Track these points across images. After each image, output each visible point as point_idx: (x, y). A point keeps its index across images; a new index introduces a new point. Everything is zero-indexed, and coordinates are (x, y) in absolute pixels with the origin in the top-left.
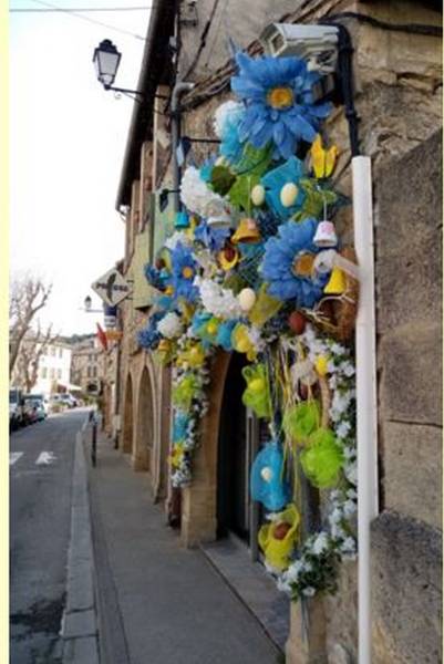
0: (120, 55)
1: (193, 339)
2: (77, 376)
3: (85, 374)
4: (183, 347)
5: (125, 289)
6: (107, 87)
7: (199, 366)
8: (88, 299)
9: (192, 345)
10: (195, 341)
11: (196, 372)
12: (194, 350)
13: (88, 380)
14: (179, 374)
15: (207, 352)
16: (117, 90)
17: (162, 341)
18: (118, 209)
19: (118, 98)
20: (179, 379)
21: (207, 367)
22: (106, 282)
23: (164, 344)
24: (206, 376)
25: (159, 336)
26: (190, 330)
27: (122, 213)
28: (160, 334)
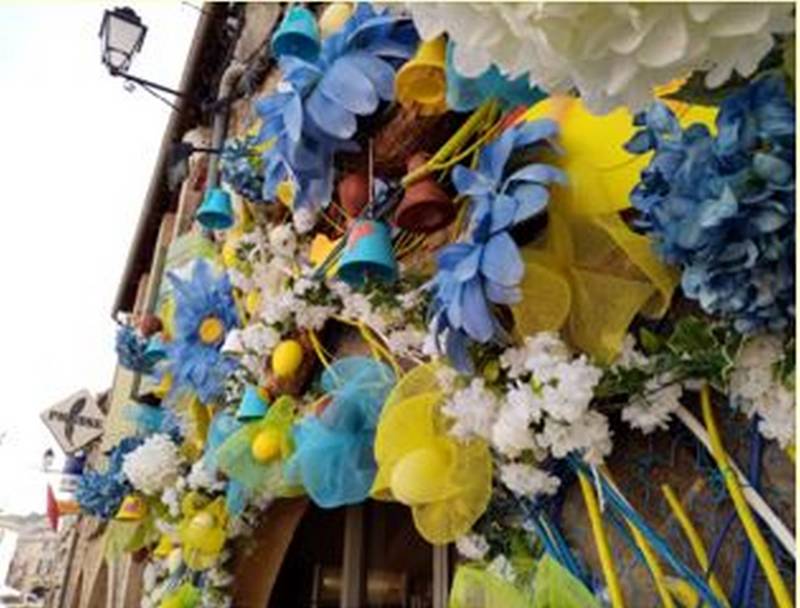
0: (145, 30)
1: (202, 490)
2: (20, 573)
3: (32, 570)
4: (173, 512)
5: (97, 424)
6: (115, 72)
7: (207, 562)
8: (50, 453)
9: (198, 507)
10: (207, 496)
11: (197, 579)
12: (202, 519)
13: (35, 579)
14: (159, 580)
15: (235, 528)
16: (129, 78)
17: (129, 500)
18: (114, 316)
19: (130, 89)
20: (157, 594)
21: (227, 566)
22: (67, 410)
23: (133, 507)
24: (224, 590)
25: (125, 488)
26: (197, 467)
27: (120, 323)
28: (127, 482)
